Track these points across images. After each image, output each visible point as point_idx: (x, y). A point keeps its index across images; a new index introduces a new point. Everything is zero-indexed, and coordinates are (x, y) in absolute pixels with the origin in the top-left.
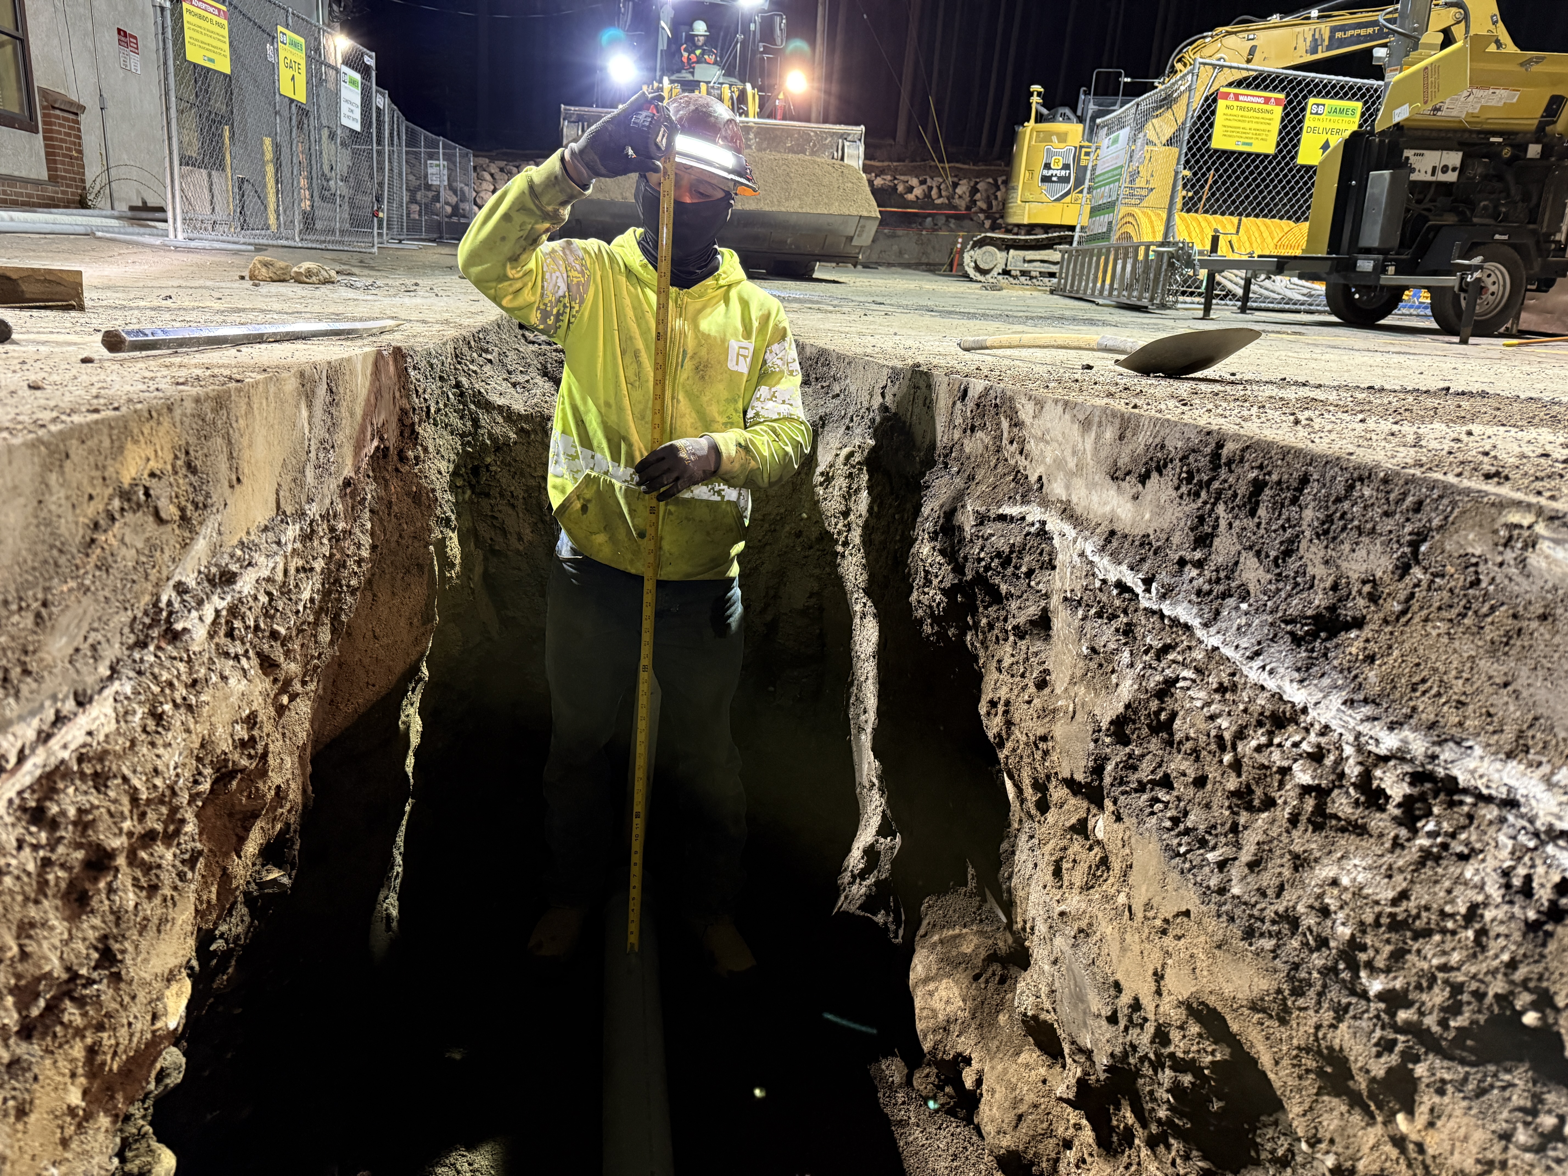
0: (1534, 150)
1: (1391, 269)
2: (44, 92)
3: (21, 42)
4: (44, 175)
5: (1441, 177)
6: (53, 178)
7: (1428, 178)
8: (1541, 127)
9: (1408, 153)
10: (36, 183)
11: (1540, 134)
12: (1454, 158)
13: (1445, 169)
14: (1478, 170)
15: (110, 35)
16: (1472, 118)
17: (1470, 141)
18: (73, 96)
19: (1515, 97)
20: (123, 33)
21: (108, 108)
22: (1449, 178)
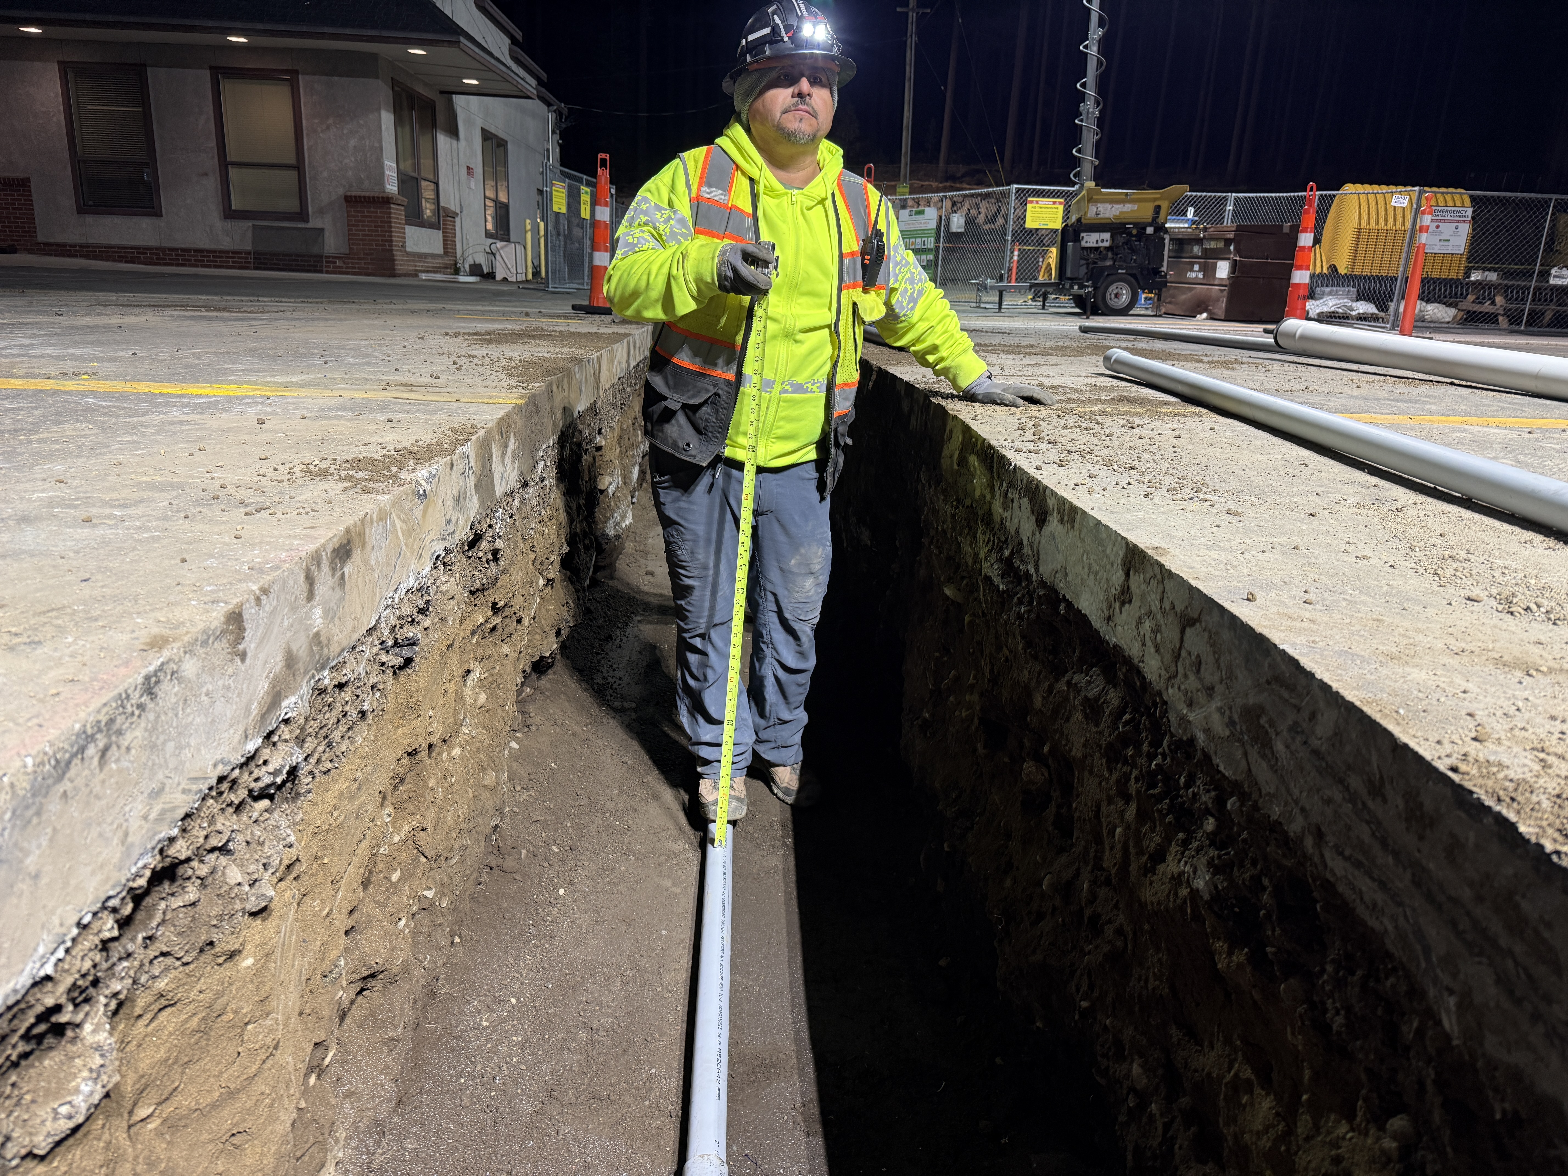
0: (1150, 230)
1: (1076, 287)
2: (445, 209)
3: (436, 184)
4: (440, 250)
5: (1100, 244)
6: (446, 253)
7: (1095, 245)
8: (1154, 219)
9: (1082, 235)
10: (439, 256)
11: (1154, 222)
12: (1107, 236)
13: (1103, 241)
14: (1121, 239)
15: (464, 171)
16: (1116, 217)
17: (1115, 228)
18: (453, 208)
19: (1136, 207)
20: (468, 168)
21: (464, 212)
22: (1107, 244)
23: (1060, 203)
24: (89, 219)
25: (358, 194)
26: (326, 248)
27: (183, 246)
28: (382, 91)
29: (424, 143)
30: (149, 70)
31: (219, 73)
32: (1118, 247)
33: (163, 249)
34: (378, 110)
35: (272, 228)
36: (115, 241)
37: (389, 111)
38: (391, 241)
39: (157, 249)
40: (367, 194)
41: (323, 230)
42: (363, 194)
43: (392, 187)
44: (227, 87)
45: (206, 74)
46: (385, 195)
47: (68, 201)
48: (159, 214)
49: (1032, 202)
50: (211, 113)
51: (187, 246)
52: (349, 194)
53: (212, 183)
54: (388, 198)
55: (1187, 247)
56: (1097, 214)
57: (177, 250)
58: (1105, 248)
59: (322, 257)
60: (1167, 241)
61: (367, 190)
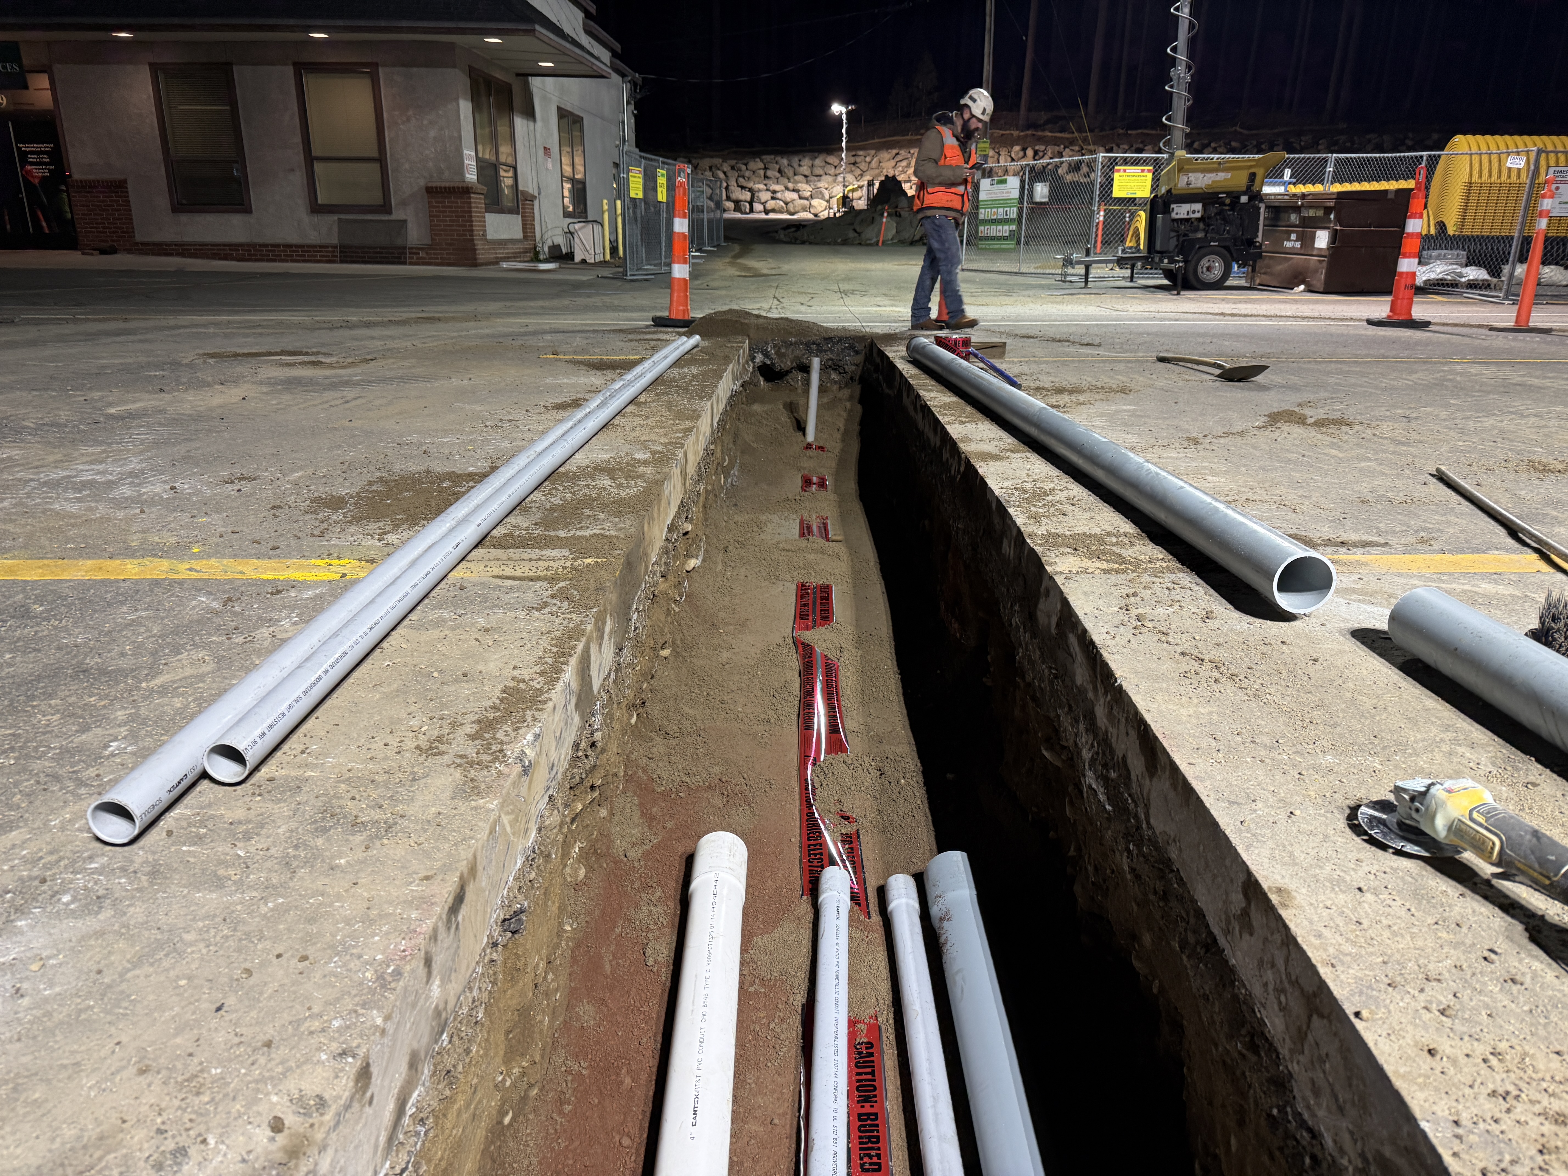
0: (1244, 199)
1: (1166, 261)
2: (523, 192)
3: (515, 169)
4: (519, 235)
5: (1192, 216)
6: (525, 237)
7: (1185, 216)
8: (1249, 188)
9: (1172, 206)
10: (518, 241)
11: (1248, 191)
12: (1198, 207)
13: (1194, 212)
14: (1213, 210)
15: (541, 152)
16: (1208, 186)
17: (1207, 198)
18: (531, 191)
19: (1229, 175)
20: (545, 148)
21: (543, 194)
22: (1198, 215)
23: (1149, 171)
24: (184, 218)
25: (438, 184)
26: (410, 239)
27: (272, 242)
28: (459, 79)
29: (503, 129)
30: (235, 68)
31: (302, 68)
32: (1209, 218)
33: (254, 246)
34: (457, 100)
35: (356, 221)
36: (209, 238)
37: (466, 99)
38: (472, 231)
39: (248, 245)
40: (447, 185)
41: (405, 221)
42: (443, 184)
43: (471, 176)
44: (310, 82)
45: (290, 70)
46: (465, 185)
47: (163, 202)
48: (248, 211)
49: (1119, 171)
50: (296, 109)
51: (278, 241)
52: (430, 185)
53: (298, 178)
54: (467, 188)
55: (1283, 215)
56: (1188, 184)
57: (266, 245)
58: (1197, 219)
59: (405, 248)
60: (1262, 210)
61: (447, 180)
